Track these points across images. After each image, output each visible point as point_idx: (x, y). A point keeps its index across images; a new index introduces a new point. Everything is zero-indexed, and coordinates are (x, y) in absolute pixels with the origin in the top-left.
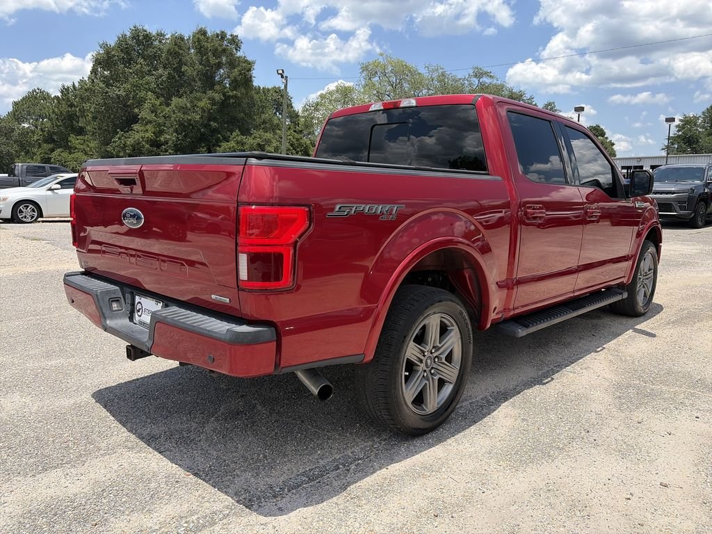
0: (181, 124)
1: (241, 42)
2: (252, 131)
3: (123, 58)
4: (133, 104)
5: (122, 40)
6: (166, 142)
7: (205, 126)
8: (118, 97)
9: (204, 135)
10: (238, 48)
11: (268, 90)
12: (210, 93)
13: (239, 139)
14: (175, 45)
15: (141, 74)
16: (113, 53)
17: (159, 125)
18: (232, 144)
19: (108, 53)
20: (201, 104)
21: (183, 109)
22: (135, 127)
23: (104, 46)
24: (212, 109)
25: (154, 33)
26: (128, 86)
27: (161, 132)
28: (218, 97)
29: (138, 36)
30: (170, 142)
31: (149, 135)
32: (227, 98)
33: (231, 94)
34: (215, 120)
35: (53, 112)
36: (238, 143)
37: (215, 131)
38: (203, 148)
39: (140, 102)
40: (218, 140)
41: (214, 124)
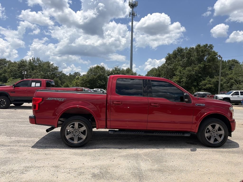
0: (188, 75)
1: (213, 46)
2: (215, 76)
3: (174, 57)
4: (174, 70)
5: (174, 52)
6: (183, 81)
7: (197, 76)
8: (171, 68)
9: (196, 79)
10: (212, 48)
11: (230, 61)
12: (199, 65)
13: (209, 79)
14: (189, 51)
15: (179, 61)
16: (171, 56)
17: (181, 76)
18: (206, 81)
19: (169, 56)
20: (195, 69)
21: (190, 71)
22: (174, 77)
23: (169, 54)
24: (199, 70)
25: (184, 48)
26: (173, 65)
27: (182, 78)
28: (202, 66)
29: (179, 50)
30: (184, 82)
31: (178, 79)
32: (205, 66)
33: (207, 64)
34: (200, 73)
35: (155, 74)
36: (208, 81)
37: (200, 77)
38: (195, 83)
39: (176, 69)
40: (201, 80)
41: (200, 75)
